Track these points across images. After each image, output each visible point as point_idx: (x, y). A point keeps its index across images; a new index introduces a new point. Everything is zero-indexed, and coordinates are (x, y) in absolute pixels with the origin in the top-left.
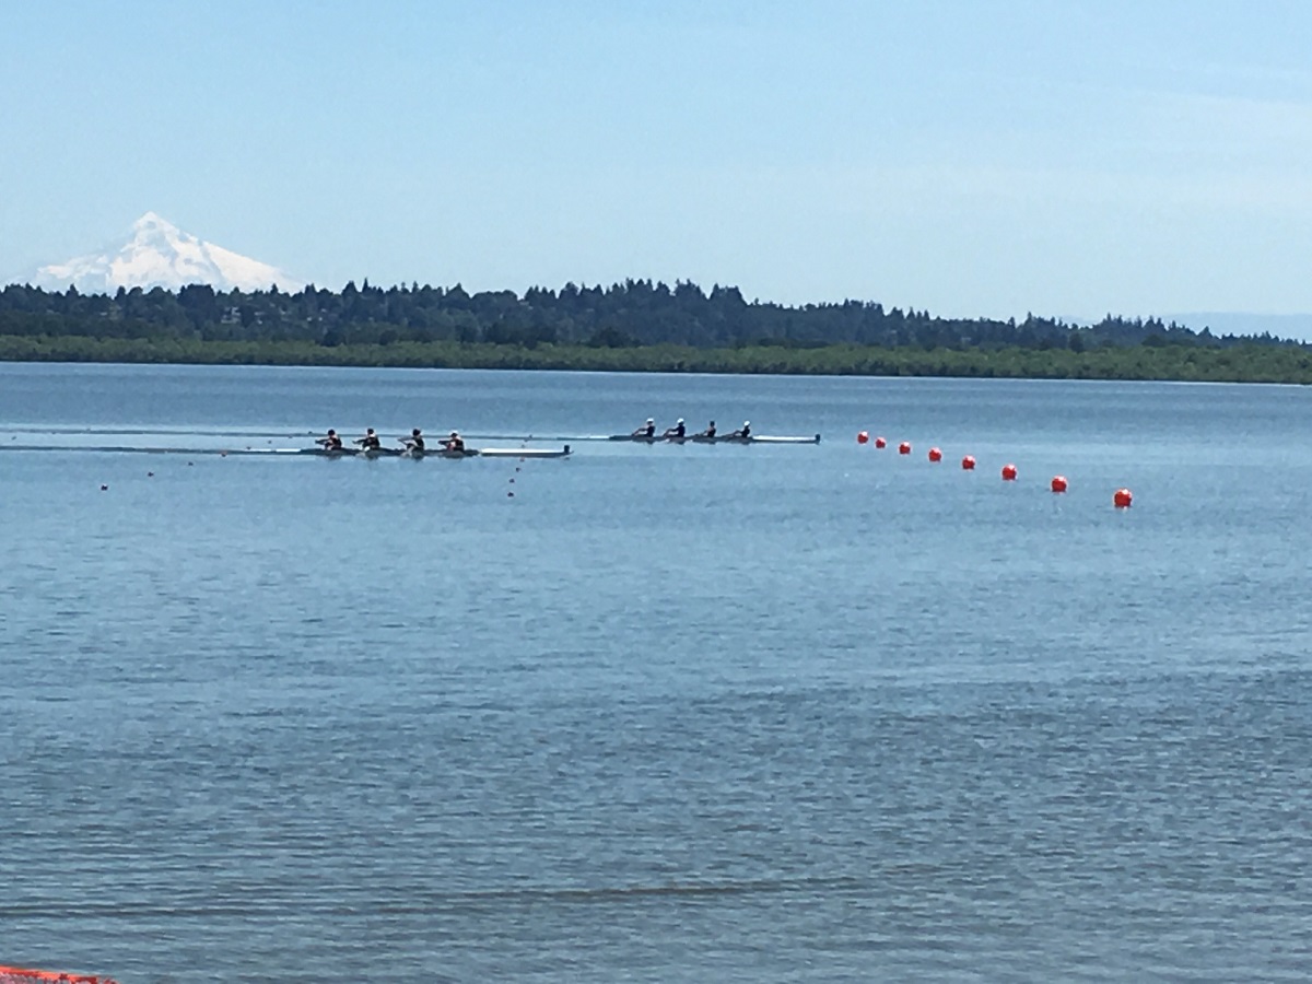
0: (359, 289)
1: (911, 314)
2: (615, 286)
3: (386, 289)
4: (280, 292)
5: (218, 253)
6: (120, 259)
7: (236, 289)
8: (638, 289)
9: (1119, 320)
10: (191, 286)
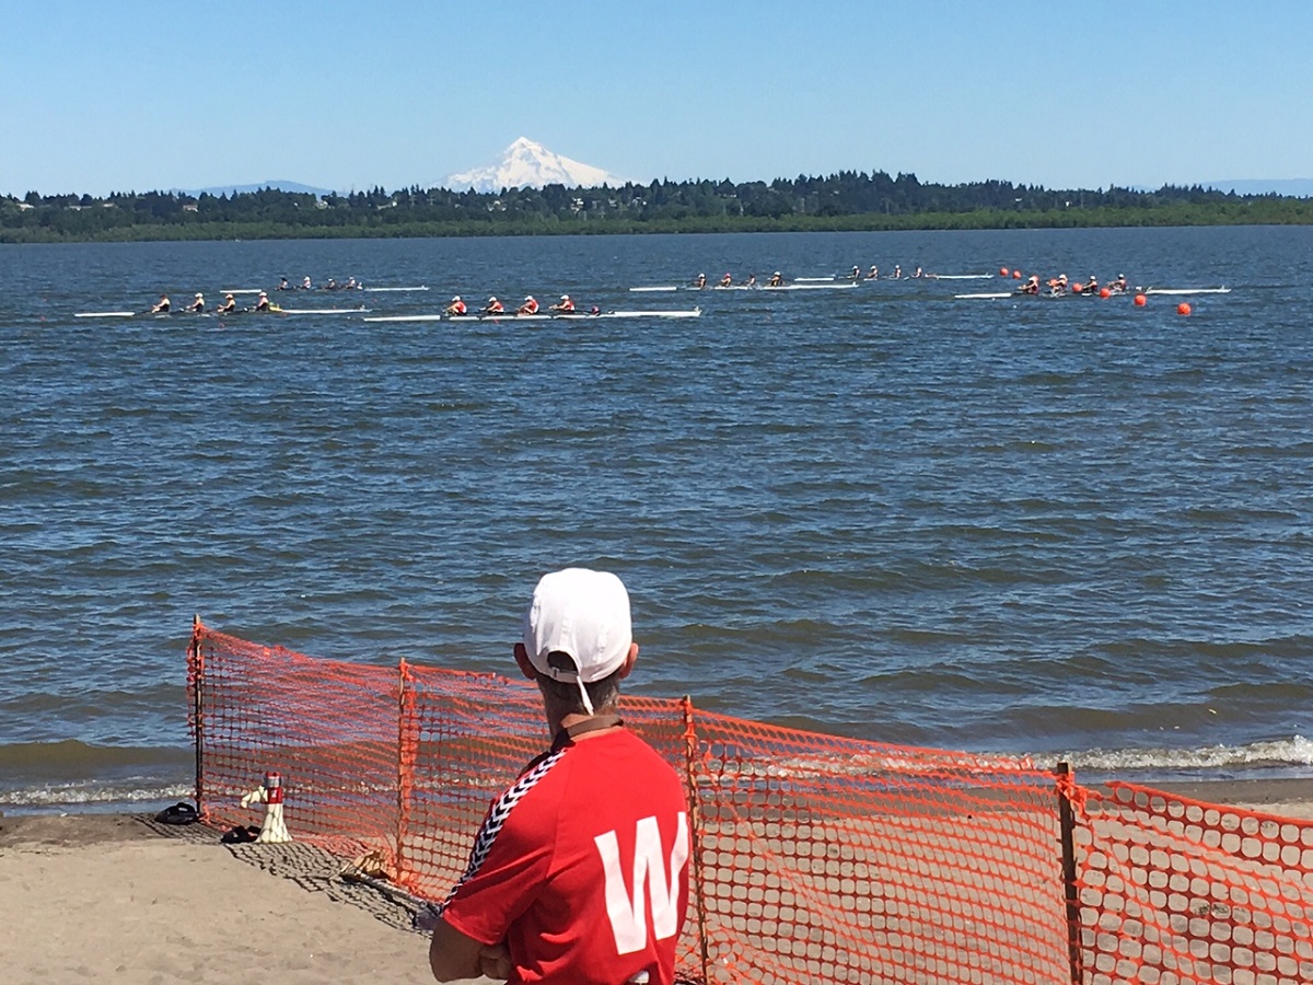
0: (662, 183)
1: (1032, 187)
2: (832, 175)
3: (679, 183)
4: (609, 187)
5: (567, 163)
6: (502, 169)
7: (580, 186)
8: (847, 177)
9: (1173, 186)
10: (550, 185)
